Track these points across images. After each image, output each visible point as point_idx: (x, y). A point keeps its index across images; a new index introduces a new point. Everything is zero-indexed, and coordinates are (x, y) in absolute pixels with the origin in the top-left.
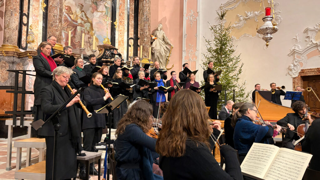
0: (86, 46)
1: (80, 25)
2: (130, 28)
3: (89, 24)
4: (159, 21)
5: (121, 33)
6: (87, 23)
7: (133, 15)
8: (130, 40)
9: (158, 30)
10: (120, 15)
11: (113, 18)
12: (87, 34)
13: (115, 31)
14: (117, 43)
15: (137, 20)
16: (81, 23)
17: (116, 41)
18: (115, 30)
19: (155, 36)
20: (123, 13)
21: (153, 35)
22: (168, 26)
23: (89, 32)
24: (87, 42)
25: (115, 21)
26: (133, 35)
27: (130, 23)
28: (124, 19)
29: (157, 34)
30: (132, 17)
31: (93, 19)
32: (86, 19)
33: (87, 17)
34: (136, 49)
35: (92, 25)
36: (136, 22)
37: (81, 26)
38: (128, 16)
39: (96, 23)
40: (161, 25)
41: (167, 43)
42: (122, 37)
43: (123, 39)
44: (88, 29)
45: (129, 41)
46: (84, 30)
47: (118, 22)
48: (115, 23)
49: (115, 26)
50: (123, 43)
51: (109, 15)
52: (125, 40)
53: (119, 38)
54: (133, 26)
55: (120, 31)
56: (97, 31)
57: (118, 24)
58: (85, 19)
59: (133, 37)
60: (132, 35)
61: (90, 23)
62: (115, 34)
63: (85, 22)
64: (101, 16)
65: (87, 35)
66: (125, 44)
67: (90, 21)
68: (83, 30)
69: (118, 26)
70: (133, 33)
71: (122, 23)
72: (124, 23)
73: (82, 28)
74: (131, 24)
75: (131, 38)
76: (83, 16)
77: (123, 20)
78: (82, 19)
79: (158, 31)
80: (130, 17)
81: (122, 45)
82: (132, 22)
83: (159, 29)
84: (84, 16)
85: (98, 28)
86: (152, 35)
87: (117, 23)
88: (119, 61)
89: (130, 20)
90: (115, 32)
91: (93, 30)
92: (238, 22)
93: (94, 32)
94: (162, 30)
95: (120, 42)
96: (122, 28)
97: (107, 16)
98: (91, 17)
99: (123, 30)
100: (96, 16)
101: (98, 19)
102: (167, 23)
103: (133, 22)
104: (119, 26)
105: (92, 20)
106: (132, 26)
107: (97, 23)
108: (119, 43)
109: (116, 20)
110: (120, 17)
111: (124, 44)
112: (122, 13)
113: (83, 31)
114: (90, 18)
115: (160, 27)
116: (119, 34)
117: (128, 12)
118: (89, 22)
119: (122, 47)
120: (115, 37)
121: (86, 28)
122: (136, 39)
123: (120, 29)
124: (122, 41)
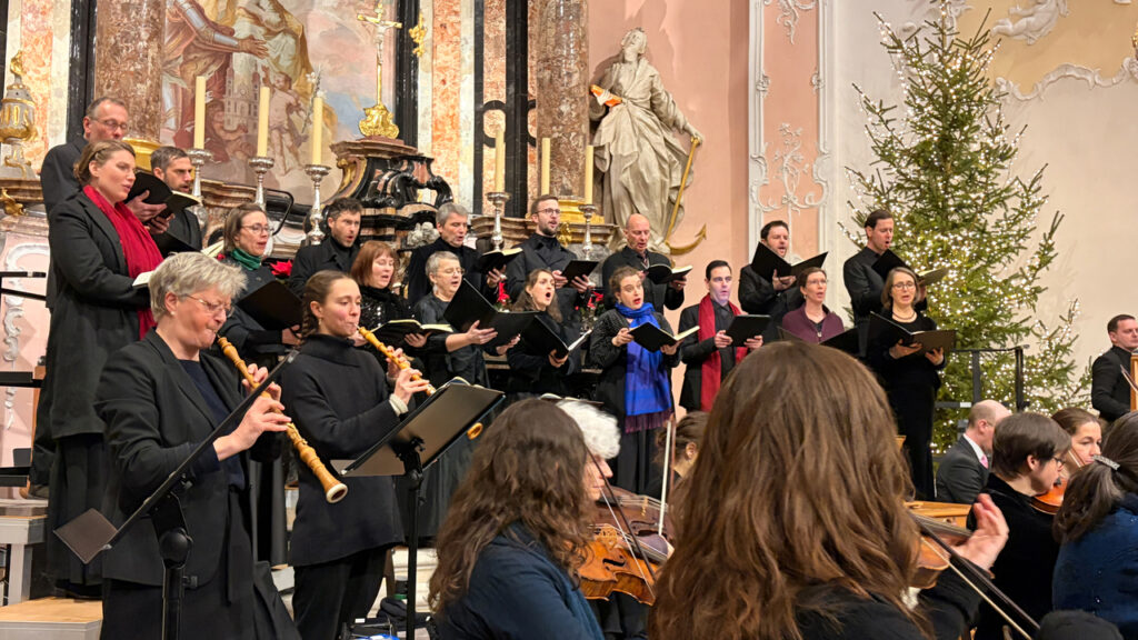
0: (278, 149)
1: (247, 45)
2: (488, 53)
3: (291, 41)
4: (627, 16)
5: (444, 82)
6: (280, 36)
8: (491, 112)
9: (624, 61)
11: (407, 10)
12: (282, 89)
13: (416, 72)
14: (425, 128)
15: (519, 15)
16: (251, 38)
17: (420, 120)
18: (416, 65)
19: (612, 91)
21: (600, 84)
22: (674, 41)
23: (288, 80)
24: (279, 129)
25: (416, 23)
26: (503, 91)
27: (486, 31)
28: (456, 13)
29: (621, 80)
30: (496, 4)
31: (310, 16)
32: (274, 18)
33: (279, 9)
34: (519, 157)
35: (302, 43)
36: (519, 25)
37: (250, 52)
39: (323, 36)
40: (638, 34)
41: (671, 124)
42: (452, 101)
43: (453, 107)
44: (285, 63)
45: (485, 117)
46: (265, 69)
47: (430, 29)
48: (413, 32)
49: (416, 45)
50: (455, 126)
52: (462, 117)
53: (433, 105)
54: (504, 47)
55: (443, 69)
56: (333, 73)
57: (429, 35)
58: (271, 16)
59: (503, 100)
60: (497, 86)
61: (294, 35)
62: (415, 87)
63: (271, 33)
65: (280, 94)
66: (463, 134)
67: (294, 25)
68: (260, 70)
69: (429, 49)
70: (502, 78)
71: (450, 31)
72: (458, 34)
73: (259, 61)
74: (491, 36)
75: (496, 105)
76: (258, 5)
77: (453, 18)
78: (257, 20)
79: (624, 66)
81: (450, 139)
82: (498, 27)
83: (630, 55)
84: (265, 3)
85: (332, 61)
86: (595, 88)
87: (423, 34)
88: (458, 224)
89: (488, 15)
90: (415, 77)
91: (307, 67)
92: (1025, 9)
93: (312, 79)
94: (644, 62)
95: (440, 127)
96: (447, 54)
98: (296, 8)
99: (453, 63)
101: (332, 15)
102: (667, 25)
103: (502, 27)
104: (434, 48)
105: (306, 20)
106: (497, 47)
107: (328, 37)
108: (437, 129)
109: (421, 16)
110: (437, 2)
111: (458, 136)
113: (262, 75)
114: (295, 14)
115: (636, 46)
116: (437, 83)
118: (287, 32)
119: (452, 149)
120: (415, 103)
121: (276, 61)
122: (518, 107)
123: (441, 59)
124: (449, 121)
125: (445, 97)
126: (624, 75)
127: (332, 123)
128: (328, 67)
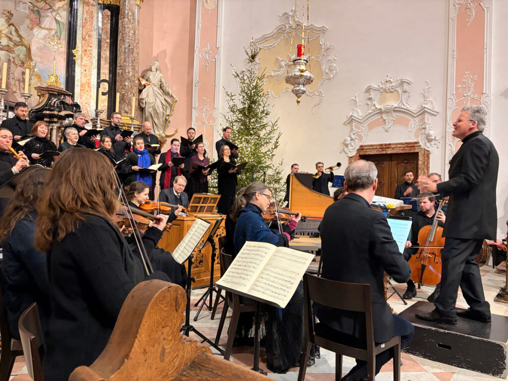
0: (18, 88)
1: (6, 48)
2: (102, 62)
3: (25, 49)
4: (153, 56)
5: (85, 71)
6: (20, 47)
7: (108, 41)
8: (103, 83)
9: (151, 71)
10: (84, 39)
11: (71, 43)
12: (20, 66)
13: (75, 66)
14: (77, 86)
15: (114, 50)
16: (8, 46)
17: (76, 83)
18: (75, 63)
19: (147, 80)
20: (90, 36)
21: (143, 78)
22: (169, 66)
23: (23, 63)
24: (19, 80)
25: (75, 48)
26: (108, 76)
27: (102, 54)
28: (91, 47)
29: (150, 77)
30: (106, 45)
31: (33, 40)
32: (18, 39)
33: (20, 36)
34: (113, 100)
35: (29, 50)
36: (114, 54)
37: (7, 51)
38: (100, 42)
39: (37, 48)
40: (157, 62)
41: (167, 94)
42: (88, 78)
43: (89, 80)
44: (22, 57)
45: (101, 85)
46: (13, 58)
47: (81, 51)
48: (74, 51)
49: (75, 56)
50: (89, 87)
51: (62, 37)
52: (92, 84)
53: (81, 78)
54: (108, 61)
55: (85, 66)
56: (40, 62)
57: (80, 53)
58: (15, 38)
59: (108, 79)
60: (105, 74)
61: (26, 47)
62: (74, 71)
63: (16, 45)
64: (47, 36)
65: (19, 68)
66: (92, 90)
67: (26, 43)
68: (11, 58)
69: (80, 58)
70: (107, 71)
71: (88, 52)
72: (91, 54)
73: (11, 55)
74: (104, 56)
75: (104, 81)
76: (11, 34)
77: (90, 48)
78: (10, 39)
79: (151, 72)
80: (102, 44)
81: (87, 91)
82: (106, 53)
83: (154, 69)
84: (14, 33)
85: (41, 58)
86: (141, 79)
87: (78, 52)
88: (82, 119)
89: (103, 49)
90: (74, 68)
91: (31, 59)
92: (278, 69)
93: (33, 64)
94: (158, 72)
95: (83, 86)
96: (87, 61)
97: (60, 39)
98: (27, 37)
99: (89, 64)
100: (38, 34)
101: (41, 41)
102: (166, 60)
103: (108, 53)
104: (82, 58)
105: (31, 42)
106: (106, 60)
107: (40, 49)
108: (82, 87)
109: (77, 46)
110: (83, 42)
111: (91, 90)
112: (87, 36)
113: (12, 60)
114: (26, 39)
115: (156, 66)
116: (83, 71)
117: (99, 35)
118: (22, 45)
119: (88, 95)
120: (74, 77)
121: (18, 56)
122: (113, 83)
123: (84, 62)
124: (87, 85)
125: (86, 76)
126: (151, 75)
127: (41, 81)
128: (39, 60)
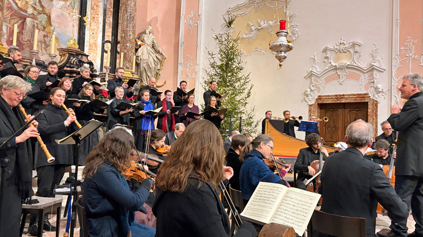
0: (40, 48)
1: (31, 16)
2: (107, 27)
3: (46, 16)
4: (147, 21)
5: (93, 33)
6: (42, 14)
7: (112, 10)
8: (106, 43)
9: (146, 33)
10: (92, 8)
11: (83, 12)
12: (42, 30)
13: (85, 29)
14: (87, 46)
15: (116, 17)
16: (33, 14)
17: (85, 44)
18: (85, 28)
19: (142, 41)
20: (97, 6)
21: (138, 39)
22: (160, 30)
23: (44, 28)
24: (41, 42)
25: (85, 16)
26: (111, 38)
27: (106, 21)
28: (98, 15)
29: (145, 39)
30: (110, 13)
32: (41, 9)
33: (42, 6)
34: (114, 57)
35: (49, 17)
36: (116, 20)
38: (105, 11)
39: (56, 16)
40: (150, 26)
41: (158, 52)
42: (95, 39)
43: (96, 41)
44: (44, 23)
45: (105, 45)
46: (37, 24)
47: (90, 18)
48: (84, 18)
49: (85, 22)
50: (96, 46)
51: (75, 6)
52: (98, 44)
53: (90, 40)
54: (111, 26)
55: (93, 30)
56: (58, 27)
57: (89, 20)
58: (39, 8)
59: (111, 40)
60: (109, 36)
61: (47, 15)
62: (84, 34)
63: (39, 13)
64: (64, 7)
65: (41, 32)
66: (98, 49)
67: (47, 12)
68: (35, 24)
69: (89, 24)
70: (111, 34)
71: (96, 19)
72: (98, 20)
73: (35, 21)
74: (108, 22)
75: (108, 42)
76: (35, 4)
77: (97, 16)
78: (35, 9)
79: (145, 35)
80: (107, 12)
81: (94, 50)
82: (110, 20)
83: (147, 32)
84: (38, 4)
85: (59, 24)
86: (137, 40)
87: (87, 19)
89: (107, 16)
90: (85, 31)
91: (51, 25)
92: (249, 32)
93: (52, 28)
94: (151, 34)
95: (91, 46)
98: (48, 7)
99: (96, 28)
100: (56, 5)
101: (59, 10)
102: (158, 25)
103: (111, 20)
104: (91, 24)
105: (51, 11)
106: (109, 25)
107: (58, 17)
109: (87, 14)
110: (92, 11)
112: (95, 6)
113: (36, 25)
115: (149, 30)
116: (91, 34)
117: (105, 5)
118: (44, 13)
119: (95, 53)
120: (84, 39)
121: (41, 22)
122: (115, 43)
123: (93, 27)
124: (94, 45)
125: (93, 38)
126: (145, 37)
127: (58, 42)
128: (58, 25)
